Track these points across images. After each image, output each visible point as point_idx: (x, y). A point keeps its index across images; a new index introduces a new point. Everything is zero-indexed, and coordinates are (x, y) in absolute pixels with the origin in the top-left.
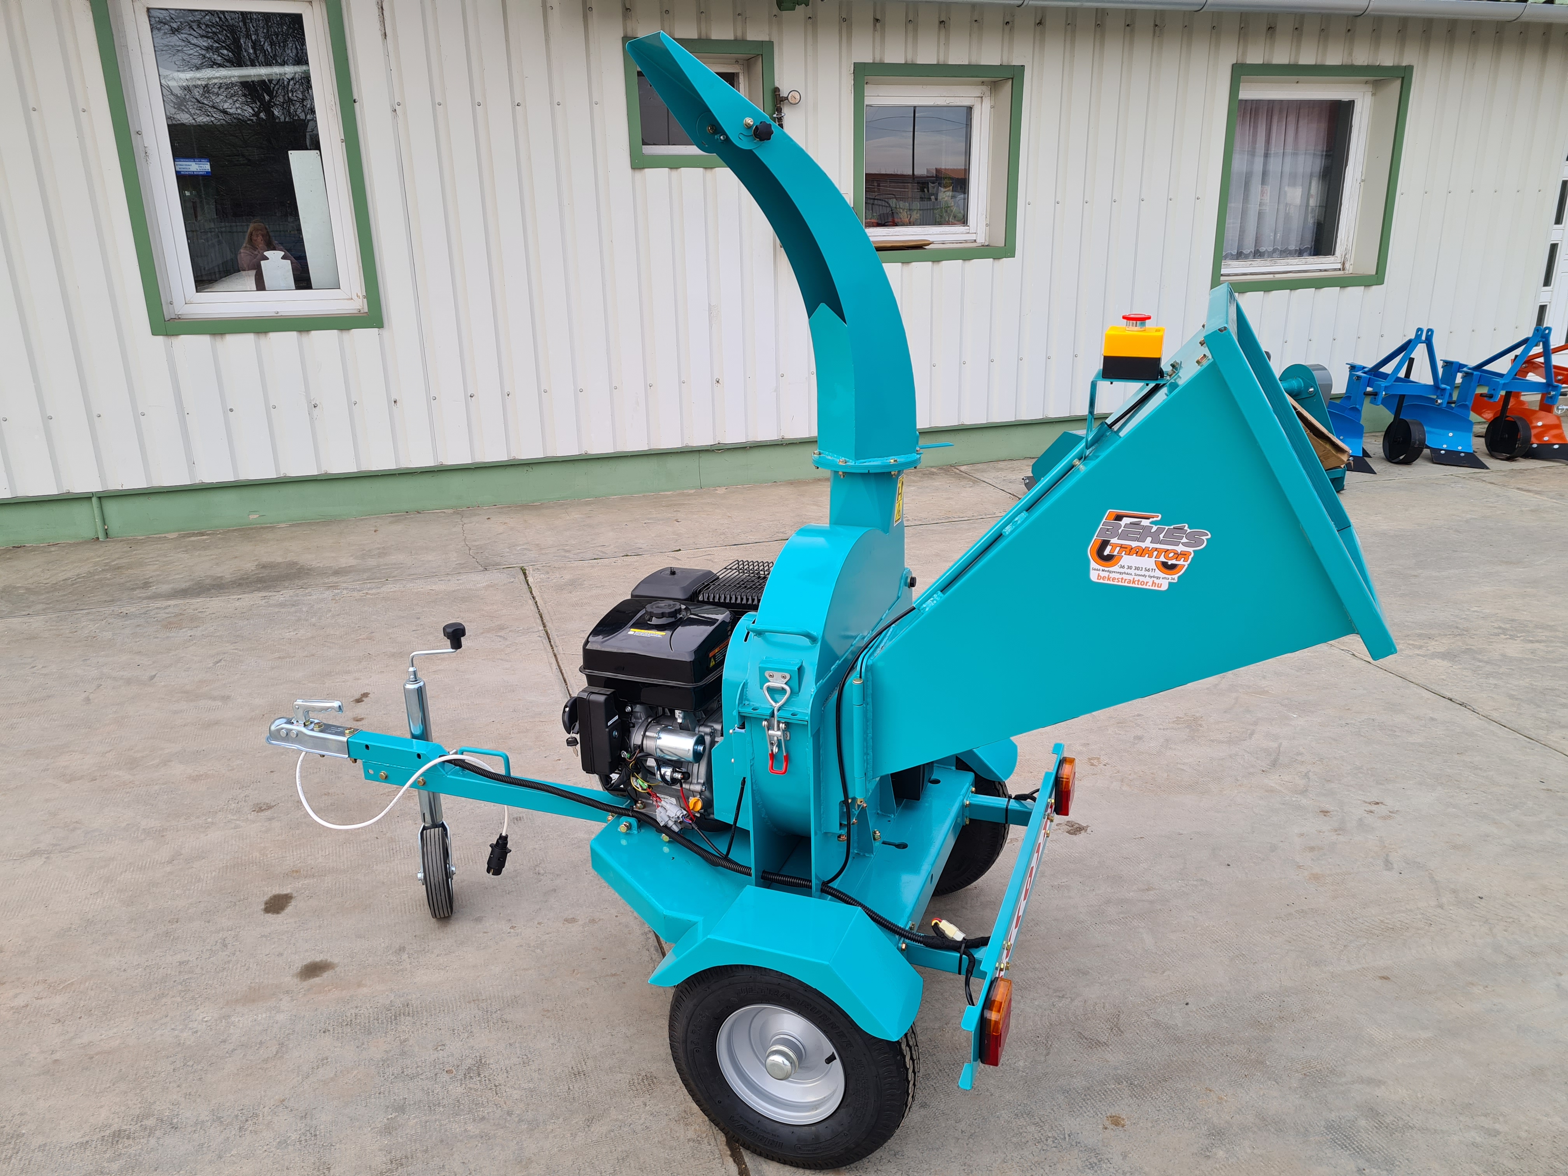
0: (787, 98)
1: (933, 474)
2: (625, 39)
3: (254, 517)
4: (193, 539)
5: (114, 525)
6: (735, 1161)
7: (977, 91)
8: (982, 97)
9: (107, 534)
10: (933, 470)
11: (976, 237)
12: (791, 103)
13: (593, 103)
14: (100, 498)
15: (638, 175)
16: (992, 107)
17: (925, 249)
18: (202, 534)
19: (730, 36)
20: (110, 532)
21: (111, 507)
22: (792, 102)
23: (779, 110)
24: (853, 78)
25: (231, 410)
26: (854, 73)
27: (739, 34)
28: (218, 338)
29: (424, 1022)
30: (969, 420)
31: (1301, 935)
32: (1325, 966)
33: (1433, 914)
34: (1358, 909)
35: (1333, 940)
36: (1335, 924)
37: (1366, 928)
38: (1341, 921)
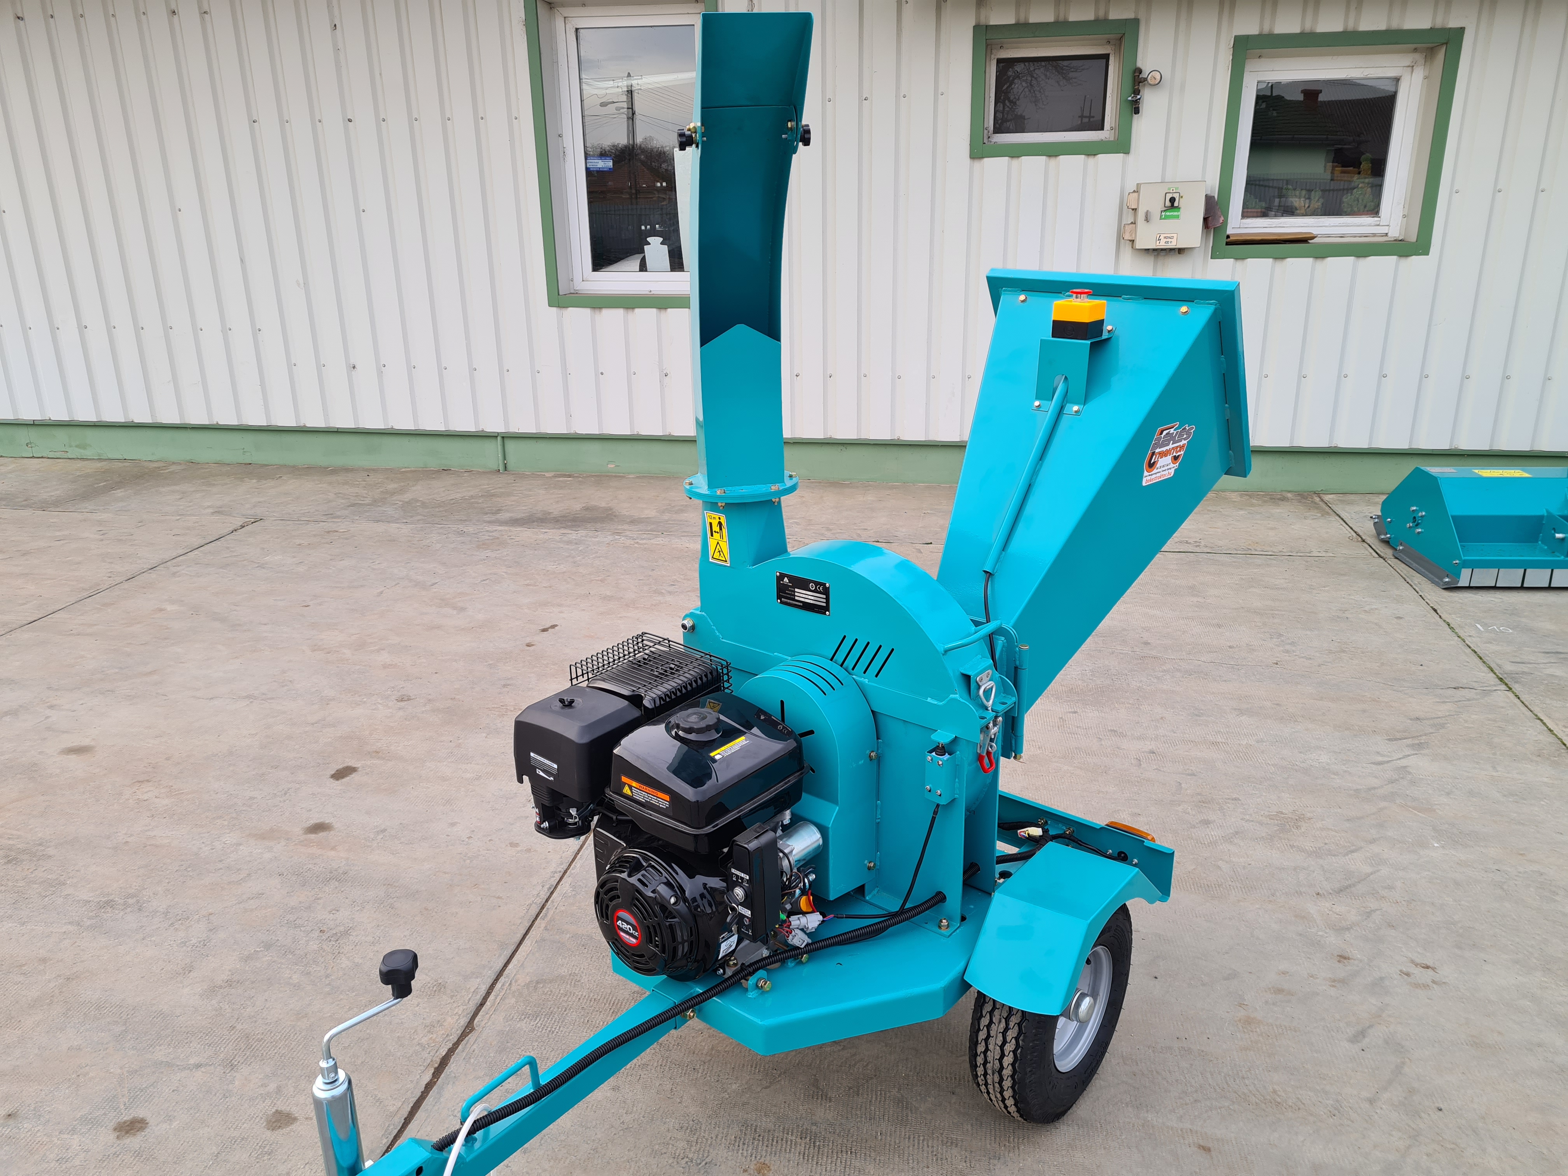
0: (1146, 79)
1: (1284, 499)
2: (977, 28)
3: (611, 466)
4: (561, 479)
5: (512, 461)
6: (434, 1073)
7: (1406, 60)
8: (1413, 66)
9: (506, 468)
10: (1289, 495)
11: (1388, 230)
12: (1150, 85)
13: (937, 94)
14: (503, 437)
15: (977, 164)
16: (1426, 78)
17: (1309, 243)
18: (570, 476)
19: (1090, 17)
20: (509, 467)
21: (511, 445)
22: (1152, 83)
23: (1137, 92)
24: (1231, 53)
25: (602, 374)
26: (1233, 47)
27: (1101, 14)
28: (597, 311)
29: (342, 889)
30: (1343, 443)
31: (1157, 1072)
32: (1147, 1111)
33: (1350, 1105)
34: (1261, 1069)
35: (1189, 1090)
36: (1212, 1075)
37: (1246, 1091)
38: (1223, 1074)
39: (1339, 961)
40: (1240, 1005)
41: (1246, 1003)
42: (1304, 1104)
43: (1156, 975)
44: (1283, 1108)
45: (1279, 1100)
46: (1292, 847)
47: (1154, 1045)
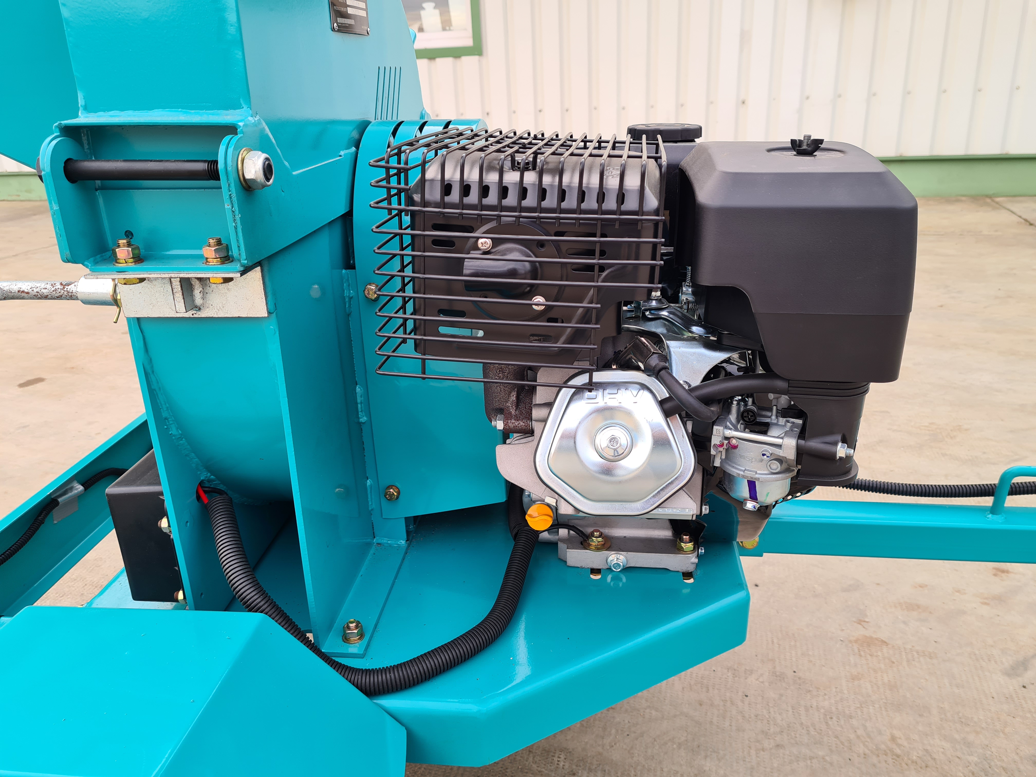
31: (732, 703)
32: (706, 757)
33: (1004, 765)
34: (877, 706)
35: (772, 730)
36: (807, 710)
37: (852, 736)
38: (822, 711)
39: (995, 575)
40: (860, 622)
41: (867, 620)
42: (934, 759)
43: (758, 583)
44: (904, 765)
45: (898, 751)
46: (944, 455)
47: (735, 667)
